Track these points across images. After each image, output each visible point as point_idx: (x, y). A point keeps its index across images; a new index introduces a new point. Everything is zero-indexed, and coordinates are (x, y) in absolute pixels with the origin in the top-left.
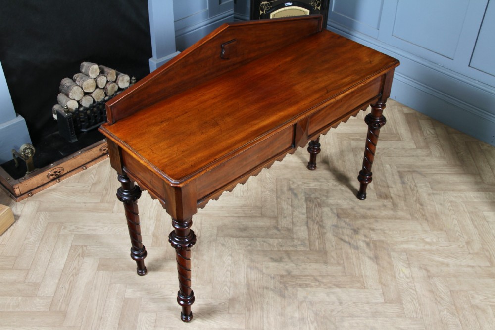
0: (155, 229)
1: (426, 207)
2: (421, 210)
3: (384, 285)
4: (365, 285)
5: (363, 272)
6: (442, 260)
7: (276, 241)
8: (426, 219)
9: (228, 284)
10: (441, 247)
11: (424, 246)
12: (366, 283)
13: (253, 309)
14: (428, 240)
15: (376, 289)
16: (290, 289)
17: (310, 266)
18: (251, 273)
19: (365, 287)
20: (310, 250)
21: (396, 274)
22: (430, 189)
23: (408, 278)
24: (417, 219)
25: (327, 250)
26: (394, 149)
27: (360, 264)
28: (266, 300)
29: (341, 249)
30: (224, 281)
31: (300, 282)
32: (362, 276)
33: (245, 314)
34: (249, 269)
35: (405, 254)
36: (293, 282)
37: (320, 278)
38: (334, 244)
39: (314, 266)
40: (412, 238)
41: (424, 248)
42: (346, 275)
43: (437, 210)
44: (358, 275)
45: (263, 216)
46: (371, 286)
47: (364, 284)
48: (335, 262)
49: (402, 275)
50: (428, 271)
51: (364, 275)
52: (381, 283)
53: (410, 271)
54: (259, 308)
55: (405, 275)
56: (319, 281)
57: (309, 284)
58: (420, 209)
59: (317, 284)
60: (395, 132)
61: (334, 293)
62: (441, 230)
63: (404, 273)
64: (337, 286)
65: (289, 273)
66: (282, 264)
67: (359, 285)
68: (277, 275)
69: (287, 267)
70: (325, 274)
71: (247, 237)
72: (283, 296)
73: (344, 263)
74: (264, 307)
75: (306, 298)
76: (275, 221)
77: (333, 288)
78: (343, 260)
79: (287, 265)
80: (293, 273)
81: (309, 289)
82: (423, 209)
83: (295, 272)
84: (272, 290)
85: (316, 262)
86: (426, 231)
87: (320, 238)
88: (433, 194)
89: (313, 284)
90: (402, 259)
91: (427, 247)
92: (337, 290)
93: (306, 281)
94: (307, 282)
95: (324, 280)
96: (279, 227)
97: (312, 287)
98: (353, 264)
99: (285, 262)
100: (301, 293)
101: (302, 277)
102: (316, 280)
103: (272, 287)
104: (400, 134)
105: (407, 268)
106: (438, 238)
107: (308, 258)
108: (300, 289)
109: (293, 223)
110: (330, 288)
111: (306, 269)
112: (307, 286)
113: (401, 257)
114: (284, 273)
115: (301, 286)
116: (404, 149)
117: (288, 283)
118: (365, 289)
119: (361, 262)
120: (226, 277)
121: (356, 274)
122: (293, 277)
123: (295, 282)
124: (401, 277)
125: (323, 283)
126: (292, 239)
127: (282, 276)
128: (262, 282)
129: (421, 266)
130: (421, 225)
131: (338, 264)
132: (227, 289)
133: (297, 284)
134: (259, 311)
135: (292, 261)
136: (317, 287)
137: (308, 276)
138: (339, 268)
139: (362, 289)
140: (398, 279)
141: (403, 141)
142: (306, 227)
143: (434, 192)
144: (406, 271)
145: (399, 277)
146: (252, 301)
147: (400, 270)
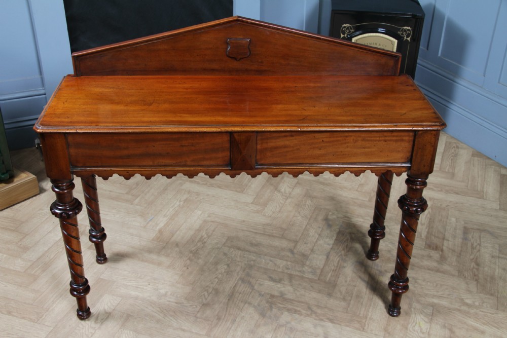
0: (164, 226)
1: (484, 268)
2: (475, 270)
3: (389, 333)
4: (366, 328)
5: (370, 314)
6: (478, 325)
7: (285, 262)
8: (477, 280)
9: (210, 290)
10: (482, 312)
11: (460, 306)
12: (367, 325)
13: (224, 319)
14: (468, 301)
15: (376, 335)
16: (275, 310)
17: (310, 294)
18: (240, 286)
19: (364, 329)
20: (319, 279)
21: (409, 326)
22: (498, 252)
23: (423, 333)
24: (465, 277)
25: (338, 283)
26: (471, 205)
27: (370, 305)
28: (243, 315)
29: (355, 286)
30: (207, 286)
31: (290, 307)
32: (366, 317)
33: (212, 321)
34: (240, 282)
35: (431, 308)
36: (282, 304)
37: (314, 309)
38: (349, 279)
39: (314, 295)
40: (449, 295)
41: (459, 308)
42: (347, 313)
43: (496, 274)
44: (361, 315)
45: (283, 237)
46: (372, 330)
47: (365, 326)
48: (341, 297)
49: (417, 328)
50: (452, 331)
52: (386, 330)
53: (429, 327)
54: (230, 321)
55: (421, 329)
56: (312, 310)
57: (299, 311)
58: (474, 268)
59: (309, 313)
60: (479, 190)
61: (323, 326)
62: (492, 295)
63: (420, 326)
64: (331, 321)
65: (282, 295)
66: (279, 285)
67: (357, 325)
68: (268, 294)
69: (283, 289)
70: (323, 306)
71: (255, 253)
72: (263, 315)
73: (350, 300)
74: (237, 320)
75: (288, 323)
76: (293, 245)
77: (324, 321)
78: (352, 297)
79: (284, 287)
80: (286, 296)
81: (296, 316)
82: (477, 269)
83: (289, 296)
84: (254, 306)
85: (320, 292)
86: (470, 292)
87: (336, 270)
88: (499, 257)
89: (304, 312)
90: (424, 312)
91: (464, 308)
92: (330, 324)
93: (297, 307)
94: (298, 309)
95: (319, 311)
96: (295, 251)
97: (300, 314)
98: (362, 304)
99: (283, 284)
100: (285, 317)
101: (294, 302)
102: (310, 308)
103: (256, 304)
104: (485, 192)
105: (426, 322)
106: (483, 303)
107: (312, 286)
108: (286, 313)
109: (312, 250)
110: (322, 320)
111: (304, 296)
112: (296, 312)
113: (425, 311)
114: (276, 294)
115: (289, 310)
116: (483, 207)
117: (276, 304)
118: (363, 331)
119: (372, 304)
120: (212, 283)
121: (360, 313)
122: (286, 300)
123: (284, 305)
124: (414, 330)
125: (315, 313)
126: (303, 265)
127: (272, 296)
128: (248, 297)
129: (446, 325)
130: (467, 284)
131: (344, 299)
132: (206, 294)
133: (284, 308)
134: (229, 323)
135: (292, 285)
136: (308, 315)
137: (302, 302)
138: (343, 304)
139: (360, 330)
140: (410, 331)
141: (486, 199)
142: (325, 257)
143: (501, 255)
144: (425, 326)
145: (411, 330)
146: (226, 311)
147: (416, 323)
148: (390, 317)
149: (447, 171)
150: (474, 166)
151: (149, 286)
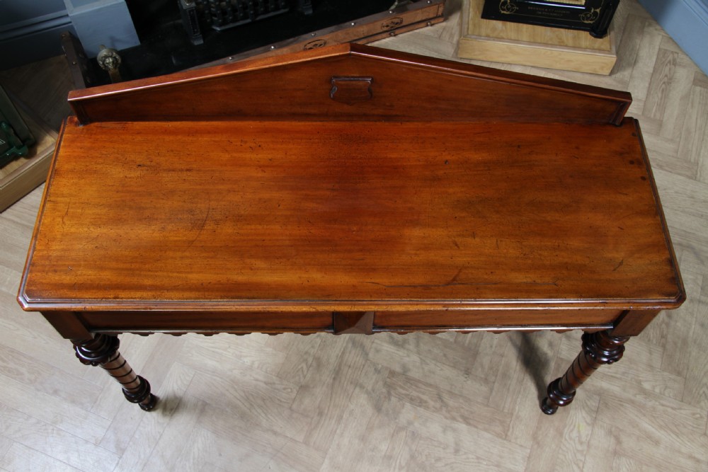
1: (676, 321)
2: (664, 326)
3: (538, 443)
4: (509, 434)
5: (517, 408)
6: (653, 430)
8: (664, 346)
9: (310, 360)
10: (663, 405)
11: (635, 395)
12: (511, 430)
13: (327, 414)
14: (647, 386)
15: (521, 446)
16: (394, 400)
17: (442, 370)
18: (350, 353)
19: (506, 435)
20: (455, 342)
21: (566, 430)
22: (700, 290)
23: (581, 443)
24: (649, 340)
25: (480, 351)
26: (676, 192)
27: (519, 392)
28: (352, 407)
29: (502, 356)
30: (306, 353)
31: (414, 394)
32: (512, 414)
33: (312, 418)
34: (350, 345)
35: (598, 398)
36: (404, 389)
37: (446, 397)
39: (448, 372)
40: (624, 373)
41: (633, 398)
42: (488, 406)
43: (691, 334)
44: (506, 411)
46: (516, 438)
47: (508, 430)
48: (483, 376)
49: (574, 434)
50: (618, 441)
51: (515, 414)
52: (535, 437)
53: (590, 432)
54: (335, 417)
55: (580, 437)
56: (442, 401)
57: (426, 402)
58: (663, 321)
59: (438, 405)
60: (692, 160)
61: (454, 430)
62: (679, 374)
63: (579, 431)
64: (466, 420)
65: (405, 370)
66: (401, 353)
67: (499, 429)
68: (387, 368)
69: (407, 359)
70: (456, 392)
72: (378, 408)
73: (494, 382)
74: (344, 416)
75: (410, 423)
77: (457, 421)
78: (496, 376)
79: (408, 356)
80: (411, 374)
81: (421, 410)
82: (668, 325)
83: (415, 374)
84: (367, 392)
85: (455, 366)
86: (651, 367)
88: (700, 301)
89: (431, 403)
90: (587, 405)
91: (640, 398)
92: (462, 426)
93: (424, 394)
94: (424, 397)
95: (451, 403)
97: (427, 408)
98: (509, 389)
99: (408, 350)
100: (408, 413)
101: (420, 385)
102: (440, 398)
103: (370, 388)
104: (700, 165)
105: (588, 424)
106: (666, 388)
107: (445, 355)
108: (408, 405)
110: (454, 419)
111: (434, 373)
112: (421, 403)
113: (589, 404)
114: (398, 369)
115: (412, 400)
116: (692, 197)
117: (395, 389)
118: (505, 439)
119: (522, 390)
120: (313, 347)
121: (504, 407)
122: (409, 380)
123: (407, 390)
124: (571, 438)
125: (446, 405)
127: (392, 373)
128: (359, 373)
129: (613, 429)
130: (651, 353)
131: (486, 381)
132: (305, 367)
133: (407, 395)
134: (334, 421)
135: (419, 353)
136: (437, 410)
137: (430, 385)
138: (484, 389)
139: (501, 437)
140: (566, 440)
141: (699, 181)
143: (703, 298)
144: (585, 430)
145: (567, 437)
146: (331, 400)
147: (575, 426)
148: (543, 413)
149: (652, 116)
150: (692, 106)
151: (229, 350)
